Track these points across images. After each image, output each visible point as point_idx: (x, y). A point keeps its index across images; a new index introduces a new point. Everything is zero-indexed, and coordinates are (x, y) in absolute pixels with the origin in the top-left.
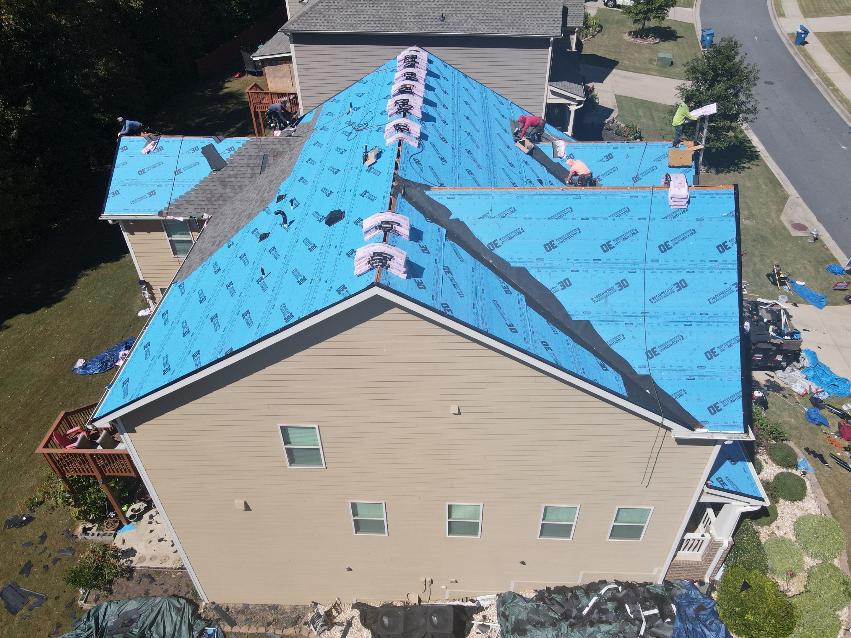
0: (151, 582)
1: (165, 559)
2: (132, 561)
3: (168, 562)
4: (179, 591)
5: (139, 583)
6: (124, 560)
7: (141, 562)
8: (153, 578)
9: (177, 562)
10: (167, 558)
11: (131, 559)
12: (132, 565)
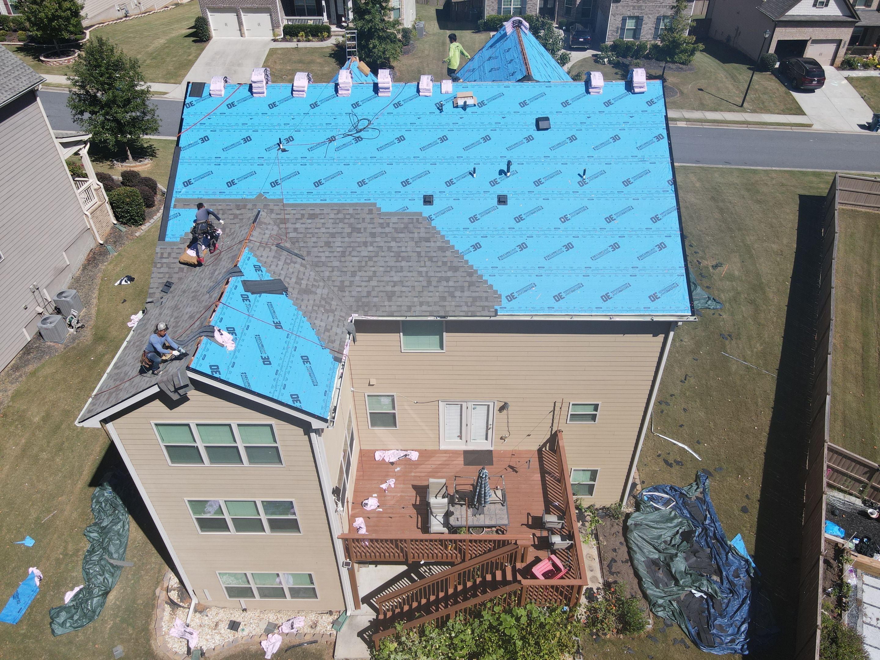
0: (615, 561)
1: (590, 557)
2: (598, 589)
3: (592, 553)
4: (618, 532)
5: (619, 573)
6: (598, 597)
7: (597, 579)
8: (611, 561)
9: (590, 546)
10: (588, 555)
11: (595, 591)
12: (601, 587)
